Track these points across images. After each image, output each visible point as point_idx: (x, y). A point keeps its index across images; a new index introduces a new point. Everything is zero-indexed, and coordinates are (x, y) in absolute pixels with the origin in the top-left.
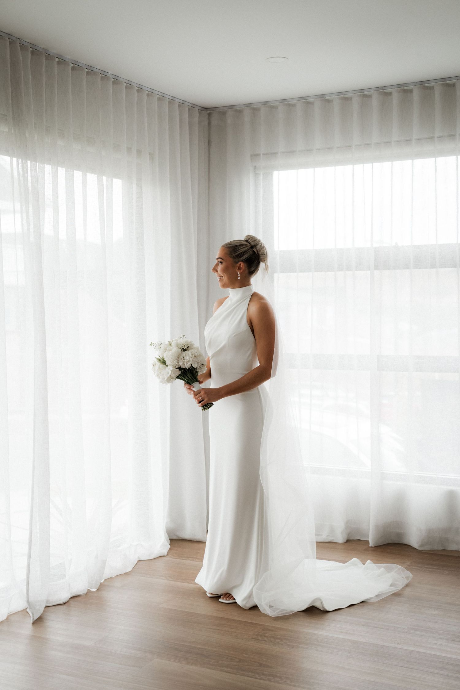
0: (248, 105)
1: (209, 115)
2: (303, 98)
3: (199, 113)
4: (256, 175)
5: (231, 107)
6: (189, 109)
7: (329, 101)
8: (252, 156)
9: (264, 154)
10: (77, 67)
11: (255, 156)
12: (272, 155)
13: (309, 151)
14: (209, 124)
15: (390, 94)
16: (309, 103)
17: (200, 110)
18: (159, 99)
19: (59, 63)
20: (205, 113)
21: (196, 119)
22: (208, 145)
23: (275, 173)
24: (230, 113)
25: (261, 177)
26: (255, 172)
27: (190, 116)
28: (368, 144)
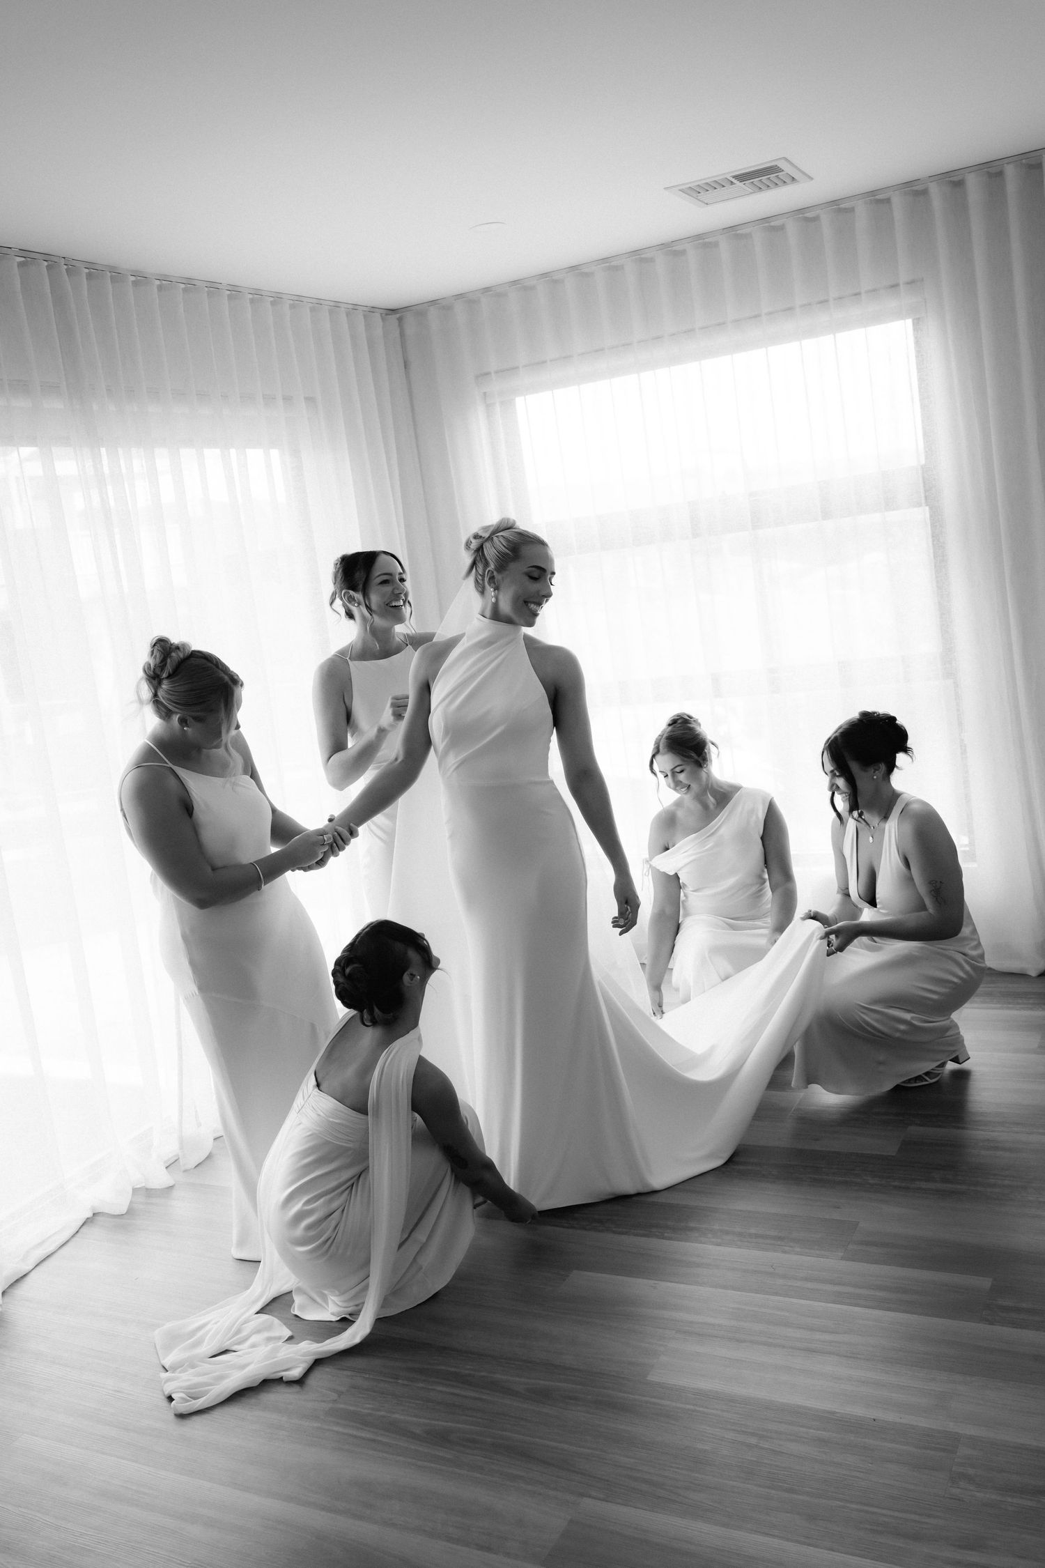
0: (460, 296)
1: (400, 320)
2: (544, 275)
3: (383, 319)
4: (489, 407)
5: (433, 302)
6: (365, 316)
7: (587, 275)
8: (477, 377)
9: (496, 372)
10: (166, 283)
11: (483, 376)
12: (509, 371)
13: (566, 358)
14: (402, 335)
15: (683, 252)
16: (556, 282)
17: (383, 315)
18: (312, 310)
19: (135, 283)
20: (393, 319)
21: (379, 331)
22: (405, 368)
23: (519, 401)
24: (433, 313)
25: (498, 408)
26: (485, 399)
27: (368, 326)
28: (658, 338)
